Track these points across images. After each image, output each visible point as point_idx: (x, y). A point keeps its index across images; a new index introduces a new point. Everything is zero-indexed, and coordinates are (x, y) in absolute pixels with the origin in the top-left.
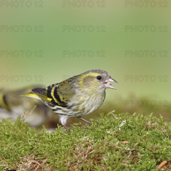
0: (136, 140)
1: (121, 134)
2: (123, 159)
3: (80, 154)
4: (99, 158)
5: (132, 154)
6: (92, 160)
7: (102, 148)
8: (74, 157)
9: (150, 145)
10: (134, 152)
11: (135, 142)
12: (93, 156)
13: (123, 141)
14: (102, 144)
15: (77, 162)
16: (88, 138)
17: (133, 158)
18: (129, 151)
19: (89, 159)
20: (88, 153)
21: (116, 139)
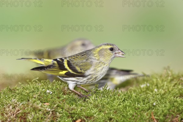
0: (55, 102)
1: (43, 97)
2: (45, 118)
3: (10, 113)
4: (25, 117)
5: (52, 113)
6: (20, 119)
7: (27, 109)
8: (5, 116)
9: (67, 106)
10: (54, 112)
11: (55, 104)
12: (20, 115)
13: (45, 103)
14: (28, 105)
15: (7, 120)
16: (16, 101)
17: (53, 117)
18: (50, 111)
19: (17, 118)
20: (16, 112)
21: (39, 102)
